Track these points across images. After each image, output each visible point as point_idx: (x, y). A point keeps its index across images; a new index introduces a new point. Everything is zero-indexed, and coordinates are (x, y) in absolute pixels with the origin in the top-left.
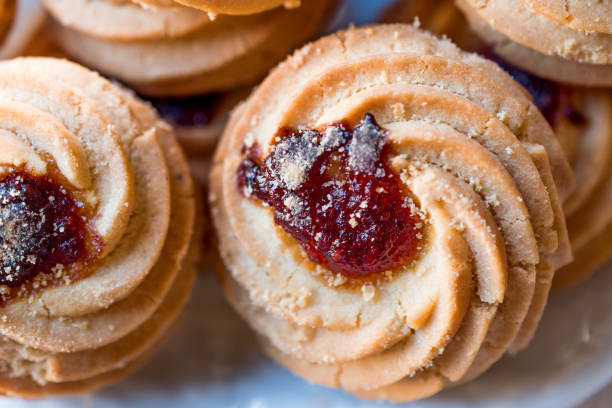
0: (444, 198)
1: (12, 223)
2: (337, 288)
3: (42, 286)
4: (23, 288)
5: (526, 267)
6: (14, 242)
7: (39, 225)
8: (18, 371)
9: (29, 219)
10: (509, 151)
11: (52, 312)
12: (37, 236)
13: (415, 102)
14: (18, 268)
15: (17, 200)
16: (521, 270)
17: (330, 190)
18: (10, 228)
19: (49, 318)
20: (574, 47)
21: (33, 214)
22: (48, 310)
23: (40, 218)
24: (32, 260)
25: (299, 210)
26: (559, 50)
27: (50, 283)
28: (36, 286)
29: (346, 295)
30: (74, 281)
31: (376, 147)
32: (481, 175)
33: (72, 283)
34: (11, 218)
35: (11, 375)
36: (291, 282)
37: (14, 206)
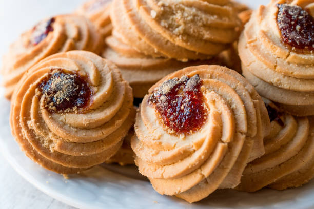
0: (216, 99)
1: (67, 85)
2: (171, 134)
3: (67, 112)
4: (61, 111)
5: (242, 133)
6: (65, 91)
7: (75, 89)
8: (46, 144)
9: (73, 86)
10: (244, 93)
11: (67, 121)
12: (73, 92)
13: (214, 74)
14: (62, 100)
15: (72, 79)
16: (240, 134)
17: (178, 97)
18: (65, 86)
19: (65, 124)
20: (278, 80)
21: (75, 85)
22: (65, 120)
23: (76, 87)
24: (68, 100)
25: (164, 100)
26: (272, 81)
27: (70, 112)
28: (65, 111)
29: (174, 137)
30: (78, 113)
31: (197, 82)
32: (231, 97)
33: (77, 114)
34: (67, 83)
35: (43, 145)
36: (155, 131)
37: (70, 80)
